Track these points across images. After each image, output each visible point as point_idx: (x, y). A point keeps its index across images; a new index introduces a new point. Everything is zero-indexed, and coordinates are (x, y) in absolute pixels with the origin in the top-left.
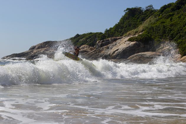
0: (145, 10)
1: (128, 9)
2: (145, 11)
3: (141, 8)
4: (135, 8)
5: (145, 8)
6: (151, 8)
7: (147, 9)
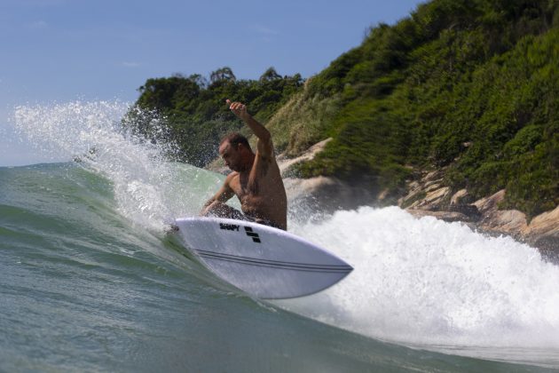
0: (211, 83)
1: (151, 82)
2: (211, 88)
3: (196, 76)
4: (175, 79)
5: (208, 79)
6: (228, 75)
7: (216, 79)
